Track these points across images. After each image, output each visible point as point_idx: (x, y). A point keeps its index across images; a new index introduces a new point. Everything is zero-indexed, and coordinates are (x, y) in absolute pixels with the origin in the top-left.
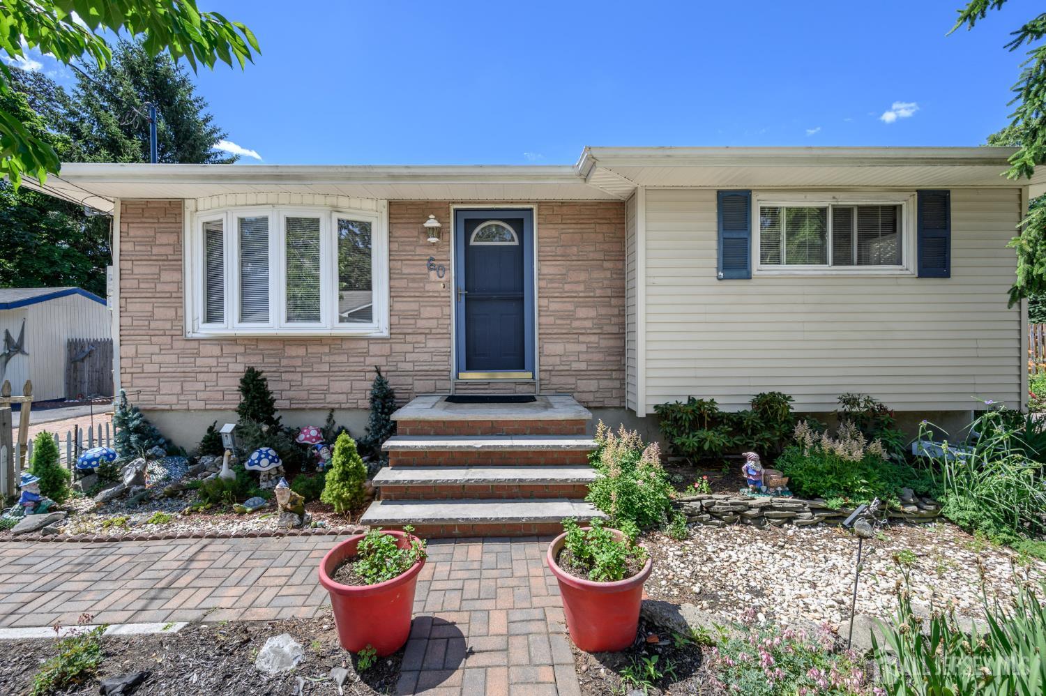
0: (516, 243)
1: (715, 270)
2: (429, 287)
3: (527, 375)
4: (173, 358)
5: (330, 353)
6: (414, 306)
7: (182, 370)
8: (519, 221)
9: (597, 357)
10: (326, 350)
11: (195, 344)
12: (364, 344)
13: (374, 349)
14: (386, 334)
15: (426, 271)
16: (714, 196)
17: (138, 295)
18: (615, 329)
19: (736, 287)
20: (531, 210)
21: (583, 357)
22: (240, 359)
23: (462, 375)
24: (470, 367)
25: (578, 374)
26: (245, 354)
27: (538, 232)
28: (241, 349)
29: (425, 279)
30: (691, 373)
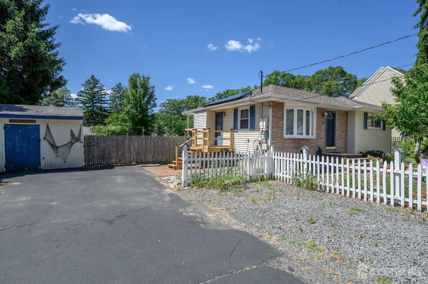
0: (332, 118)
1: (363, 127)
2: (322, 128)
3: (335, 148)
4: (280, 144)
5: (307, 143)
6: (320, 132)
7: (282, 147)
8: (334, 114)
9: (344, 144)
10: (306, 142)
11: (285, 140)
12: (312, 140)
13: (314, 142)
14: (315, 138)
15: (322, 124)
16: (364, 113)
17: (274, 127)
18: (345, 138)
19: (366, 130)
20: (336, 112)
21: (342, 144)
22: (292, 144)
23: (327, 148)
24: (327, 146)
25: (341, 148)
26: (293, 143)
27: (337, 117)
28: (292, 141)
29: (322, 126)
30: (360, 147)
